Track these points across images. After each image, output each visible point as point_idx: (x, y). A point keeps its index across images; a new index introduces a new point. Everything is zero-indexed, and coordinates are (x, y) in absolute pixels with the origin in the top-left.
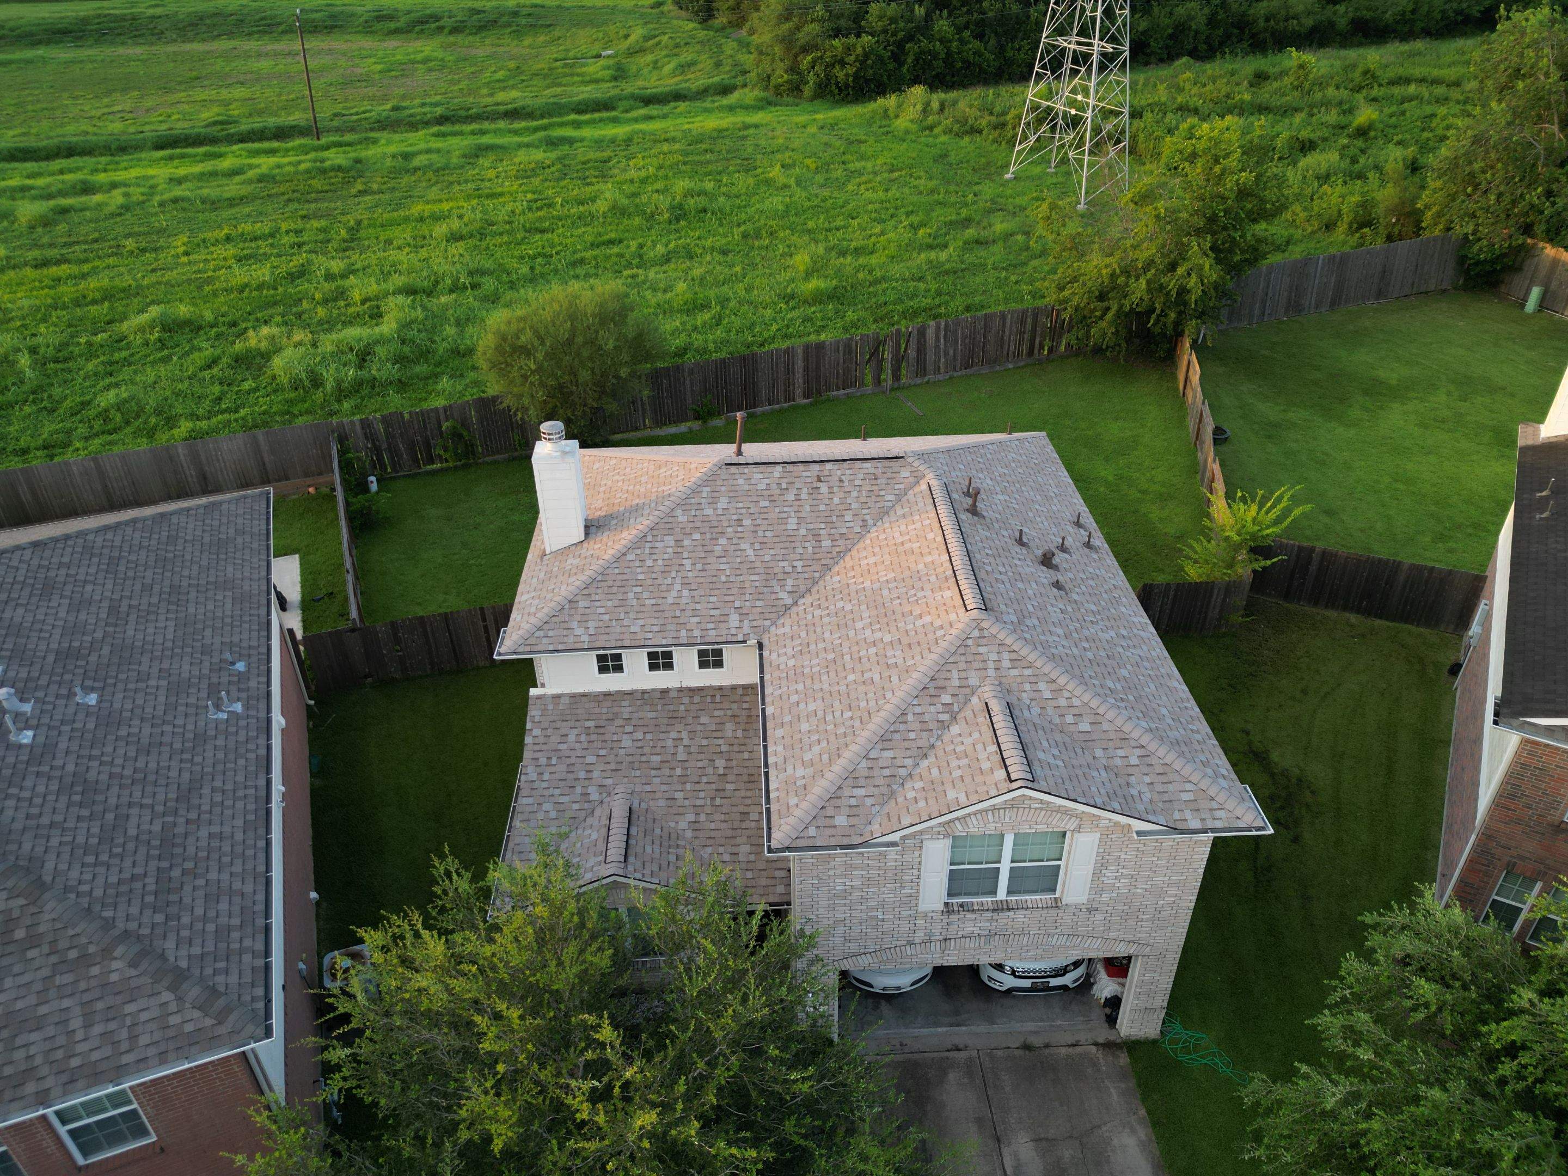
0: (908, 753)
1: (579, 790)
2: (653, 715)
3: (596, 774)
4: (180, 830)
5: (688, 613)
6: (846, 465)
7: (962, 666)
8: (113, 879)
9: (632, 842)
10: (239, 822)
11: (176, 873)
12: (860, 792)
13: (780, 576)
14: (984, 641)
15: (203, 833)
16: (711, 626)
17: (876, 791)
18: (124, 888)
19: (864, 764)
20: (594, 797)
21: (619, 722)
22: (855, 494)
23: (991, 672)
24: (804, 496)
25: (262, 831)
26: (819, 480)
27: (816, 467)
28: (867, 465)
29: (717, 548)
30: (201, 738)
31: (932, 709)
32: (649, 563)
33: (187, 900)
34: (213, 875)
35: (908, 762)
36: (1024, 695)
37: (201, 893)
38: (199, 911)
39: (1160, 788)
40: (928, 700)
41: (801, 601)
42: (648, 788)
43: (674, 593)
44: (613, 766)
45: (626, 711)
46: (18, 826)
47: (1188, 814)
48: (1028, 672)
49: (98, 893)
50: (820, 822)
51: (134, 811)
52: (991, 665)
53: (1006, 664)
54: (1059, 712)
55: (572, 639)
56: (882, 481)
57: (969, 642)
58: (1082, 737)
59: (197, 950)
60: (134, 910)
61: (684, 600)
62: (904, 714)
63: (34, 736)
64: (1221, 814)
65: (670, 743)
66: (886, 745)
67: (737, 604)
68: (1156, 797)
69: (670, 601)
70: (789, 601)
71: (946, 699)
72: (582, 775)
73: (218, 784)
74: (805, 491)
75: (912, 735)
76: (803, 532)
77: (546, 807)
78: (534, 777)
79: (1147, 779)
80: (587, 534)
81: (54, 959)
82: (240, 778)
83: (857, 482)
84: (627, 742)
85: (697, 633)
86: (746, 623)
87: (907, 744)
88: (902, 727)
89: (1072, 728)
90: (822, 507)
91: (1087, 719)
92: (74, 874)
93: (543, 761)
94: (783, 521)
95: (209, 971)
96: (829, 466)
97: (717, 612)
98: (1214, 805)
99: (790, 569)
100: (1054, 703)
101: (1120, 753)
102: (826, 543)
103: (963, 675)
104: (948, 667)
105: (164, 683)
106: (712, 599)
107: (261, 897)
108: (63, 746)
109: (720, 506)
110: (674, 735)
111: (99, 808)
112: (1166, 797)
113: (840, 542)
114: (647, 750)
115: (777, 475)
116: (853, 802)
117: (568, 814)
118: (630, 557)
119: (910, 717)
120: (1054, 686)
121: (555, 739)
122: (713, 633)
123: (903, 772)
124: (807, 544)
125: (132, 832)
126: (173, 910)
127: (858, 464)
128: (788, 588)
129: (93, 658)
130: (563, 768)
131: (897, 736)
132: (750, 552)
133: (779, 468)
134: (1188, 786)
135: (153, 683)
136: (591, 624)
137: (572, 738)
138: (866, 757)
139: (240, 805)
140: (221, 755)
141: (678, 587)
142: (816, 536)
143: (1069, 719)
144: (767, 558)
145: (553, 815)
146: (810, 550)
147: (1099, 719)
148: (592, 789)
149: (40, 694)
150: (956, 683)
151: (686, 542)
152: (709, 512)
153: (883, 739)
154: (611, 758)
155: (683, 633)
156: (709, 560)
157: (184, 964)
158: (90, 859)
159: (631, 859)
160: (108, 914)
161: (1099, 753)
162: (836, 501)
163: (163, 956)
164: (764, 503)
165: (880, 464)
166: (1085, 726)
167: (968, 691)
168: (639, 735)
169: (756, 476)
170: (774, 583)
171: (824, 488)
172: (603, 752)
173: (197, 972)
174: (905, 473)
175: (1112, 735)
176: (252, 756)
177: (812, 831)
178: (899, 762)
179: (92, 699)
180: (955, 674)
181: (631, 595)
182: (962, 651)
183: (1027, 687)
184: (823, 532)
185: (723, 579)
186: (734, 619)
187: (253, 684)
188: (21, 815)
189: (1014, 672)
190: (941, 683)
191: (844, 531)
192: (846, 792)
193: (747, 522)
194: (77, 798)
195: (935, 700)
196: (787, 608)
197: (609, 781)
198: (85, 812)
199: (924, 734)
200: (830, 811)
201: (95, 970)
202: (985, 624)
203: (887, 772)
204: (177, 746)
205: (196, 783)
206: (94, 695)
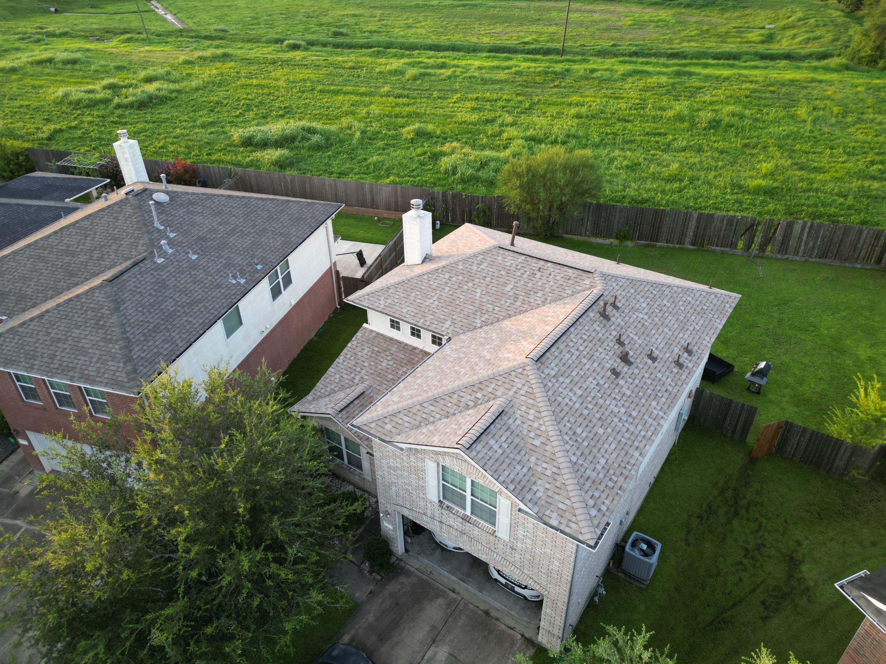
0: (441, 412)
1: (353, 375)
2: (403, 356)
3: (364, 372)
4: (178, 314)
5: (431, 312)
6: (559, 267)
7: (500, 383)
8: (141, 319)
9: (351, 406)
10: (201, 321)
11: (163, 327)
12: (407, 419)
13: (484, 312)
14: (521, 376)
15: (185, 319)
16: (436, 322)
17: (413, 422)
18: (141, 324)
19: (418, 407)
20: (356, 381)
21: (387, 353)
22: (552, 284)
23: (511, 393)
24: (525, 276)
25: (206, 327)
26: (539, 270)
27: (542, 263)
28: (570, 271)
29: (466, 287)
30: (218, 286)
31: (469, 397)
32: (431, 283)
33: (157, 338)
34: (174, 334)
35: (438, 416)
36: (519, 412)
37: (164, 338)
38: (157, 343)
39: (550, 493)
40: (470, 391)
41: (485, 328)
42: (378, 388)
43: (431, 301)
44: (372, 371)
45: (393, 349)
46: (129, 288)
47: (554, 515)
48: (531, 401)
49: (132, 321)
50: (380, 423)
51: (170, 300)
52: (514, 389)
53: (523, 392)
54: (529, 428)
55: (377, 304)
56: (571, 282)
57: (513, 373)
58: (531, 447)
59: (143, 355)
60: (137, 332)
61: (433, 306)
62: (454, 393)
63: (163, 261)
64: (574, 526)
65: (401, 372)
66: (435, 403)
67: (454, 317)
68: (544, 498)
69: (427, 304)
70: (479, 325)
71: (479, 395)
72: (358, 369)
73: (207, 305)
74: (528, 273)
75: (449, 405)
76: (511, 294)
77: (337, 376)
78: (341, 361)
79: (548, 486)
80: (423, 262)
81: (104, 336)
82: (217, 306)
83: (558, 278)
84: (384, 364)
85: (428, 323)
86: (452, 328)
87: (444, 408)
88: (448, 399)
89: (530, 440)
90: (530, 285)
91: (542, 439)
92: (131, 311)
93: (348, 356)
94: (505, 284)
95: (140, 364)
96: (549, 265)
97: (443, 317)
98: (574, 519)
99: (490, 310)
100: (530, 423)
101: (545, 465)
102: (518, 304)
103: (497, 388)
104: (493, 381)
105: (225, 262)
106: (446, 310)
107: (182, 349)
108: (169, 268)
109: (482, 267)
110: (404, 369)
111: (160, 294)
112: (550, 500)
113: (526, 306)
114: (390, 371)
115: (520, 260)
116: (400, 421)
117: (342, 383)
118: (425, 277)
119: (455, 396)
120: (538, 415)
121: (359, 349)
122: (434, 326)
123: (432, 419)
124: (509, 301)
125: (163, 307)
126: (149, 338)
127: (566, 269)
128: (483, 319)
129: (209, 244)
130: (353, 363)
131: (442, 402)
132: (478, 295)
133: (523, 257)
134: (567, 502)
135: (221, 260)
136: (389, 301)
137: (365, 352)
138: (421, 404)
139: (208, 315)
140: (219, 295)
141: (435, 298)
142: (516, 298)
143: (532, 435)
144: (484, 300)
145: (337, 381)
146: (508, 304)
147: (548, 442)
148: (358, 377)
149: (179, 248)
150: (490, 390)
151: (454, 279)
152: (474, 268)
153: (435, 400)
154: (373, 368)
155: (422, 321)
156: (458, 291)
157: (134, 357)
158: (140, 309)
159: (344, 412)
160: (128, 329)
161: (533, 459)
162: (540, 284)
163: (131, 351)
164: (503, 273)
165: (576, 272)
166: (537, 442)
167: (492, 396)
168: (391, 363)
169: (510, 258)
170: (479, 313)
171: (538, 275)
172: (372, 363)
173: (136, 361)
174: (587, 282)
175: (548, 454)
176: (230, 300)
177: (373, 425)
178: (433, 414)
179: (194, 257)
180: (493, 386)
181: (413, 295)
182: (506, 376)
183: (524, 408)
184: (521, 297)
185: (457, 302)
186: (449, 323)
187: (257, 275)
189: (523, 398)
190: (482, 386)
191: (532, 300)
192: (400, 415)
193: (488, 279)
194: (156, 287)
195: (474, 394)
196: (475, 328)
197: (366, 377)
198: (154, 293)
199: (455, 407)
200: (387, 421)
201: (110, 345)
202: (528, 368)
203: (424, 416)
204: (207, 285)
205: (200, 301)
206: (196, 256)
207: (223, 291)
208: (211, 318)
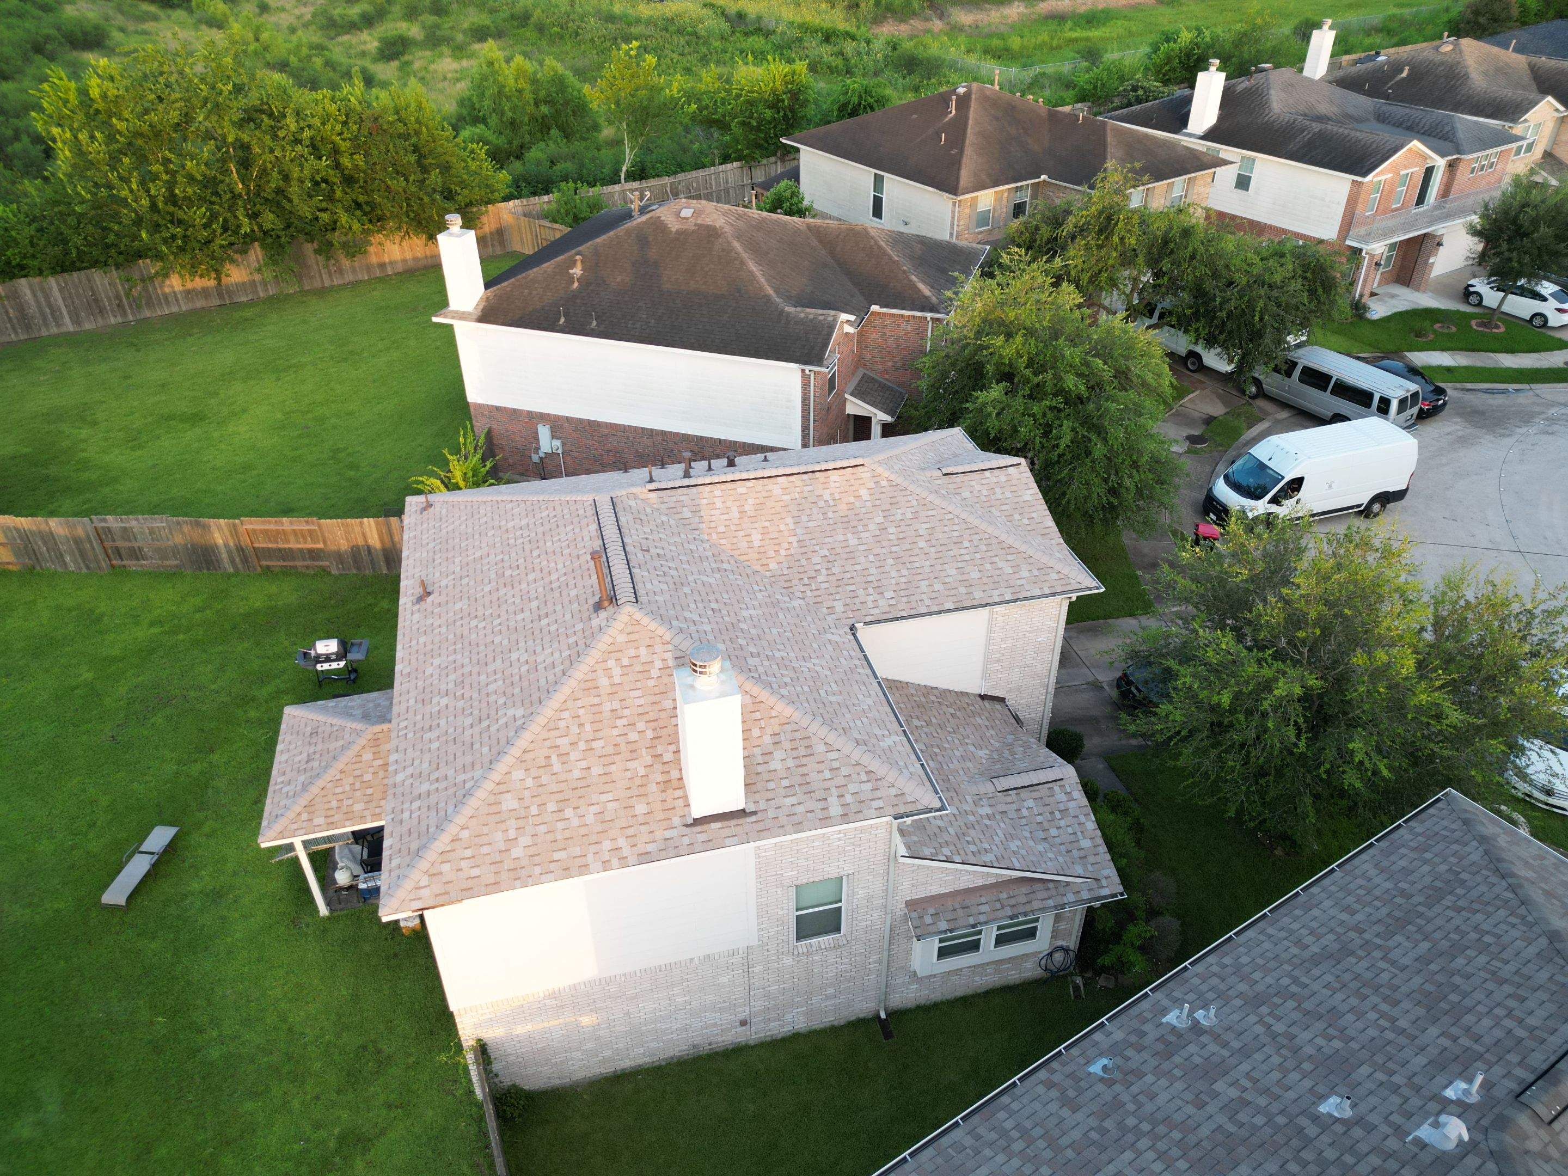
6: (624, 530)
8: (1480, 916)
22: (661, 536)
24: (670, 565)
26: (646, 551)
27: (629, 548)
28: (622, 519)
30: (1256, 1001)
43: (818, 669)
44: (953, 794)
46: (1542, 995)
51: (1405, 961)
61: (824, 664)
63: (1446, 1087)
67: (815, 633)
70: (801, 602)
72: (971, 818)
76: (716, 577)
77: (1014, 846)
78: (991, 855)
82: (1267, 945)
83: (646, 530)
86: (833, 632)
90: (682, 559)
93: (973, 848)
94: (706, 585)
96: (627, 541)
97: (829, 647)
99: (764, 594)
102: (726, 567)
105: (1220, 1086)
106: (815, 646)
108: (1421, 1060)
113: (723, 559)
115: (644, 574)
122: (852, 653)
124: (730, 578)
125: (1425, 945)
127: (622, 523)
128: (786, 599)
132: (752, 613)
133: (635, 571)
135: (1234, 1093)
136: (878, 732)
139: (1295, 926)
140: (1257, 975)
142: (720, 569)
144: (755, 604)
146: (737, 577)
149: (1392, 1144)
151: (752, 650)
152: (706, 628)
156: (769, 639)
162: (672, 549)
164: (686, 591)
169: (649, 587)
170: (782, 606)
171: (656, 551)
176: (1227, 960)
179: (1331, 1106)
186: (831, 638)
188: (1530, 1004)
194: (1454, 997)
197: (969, 799)
198: (1457, 980)
204: (1291, 1004)
205: (1316, 961)
206: (1323, 1108)
207: (1242, 987)
208: (1286, 920)
